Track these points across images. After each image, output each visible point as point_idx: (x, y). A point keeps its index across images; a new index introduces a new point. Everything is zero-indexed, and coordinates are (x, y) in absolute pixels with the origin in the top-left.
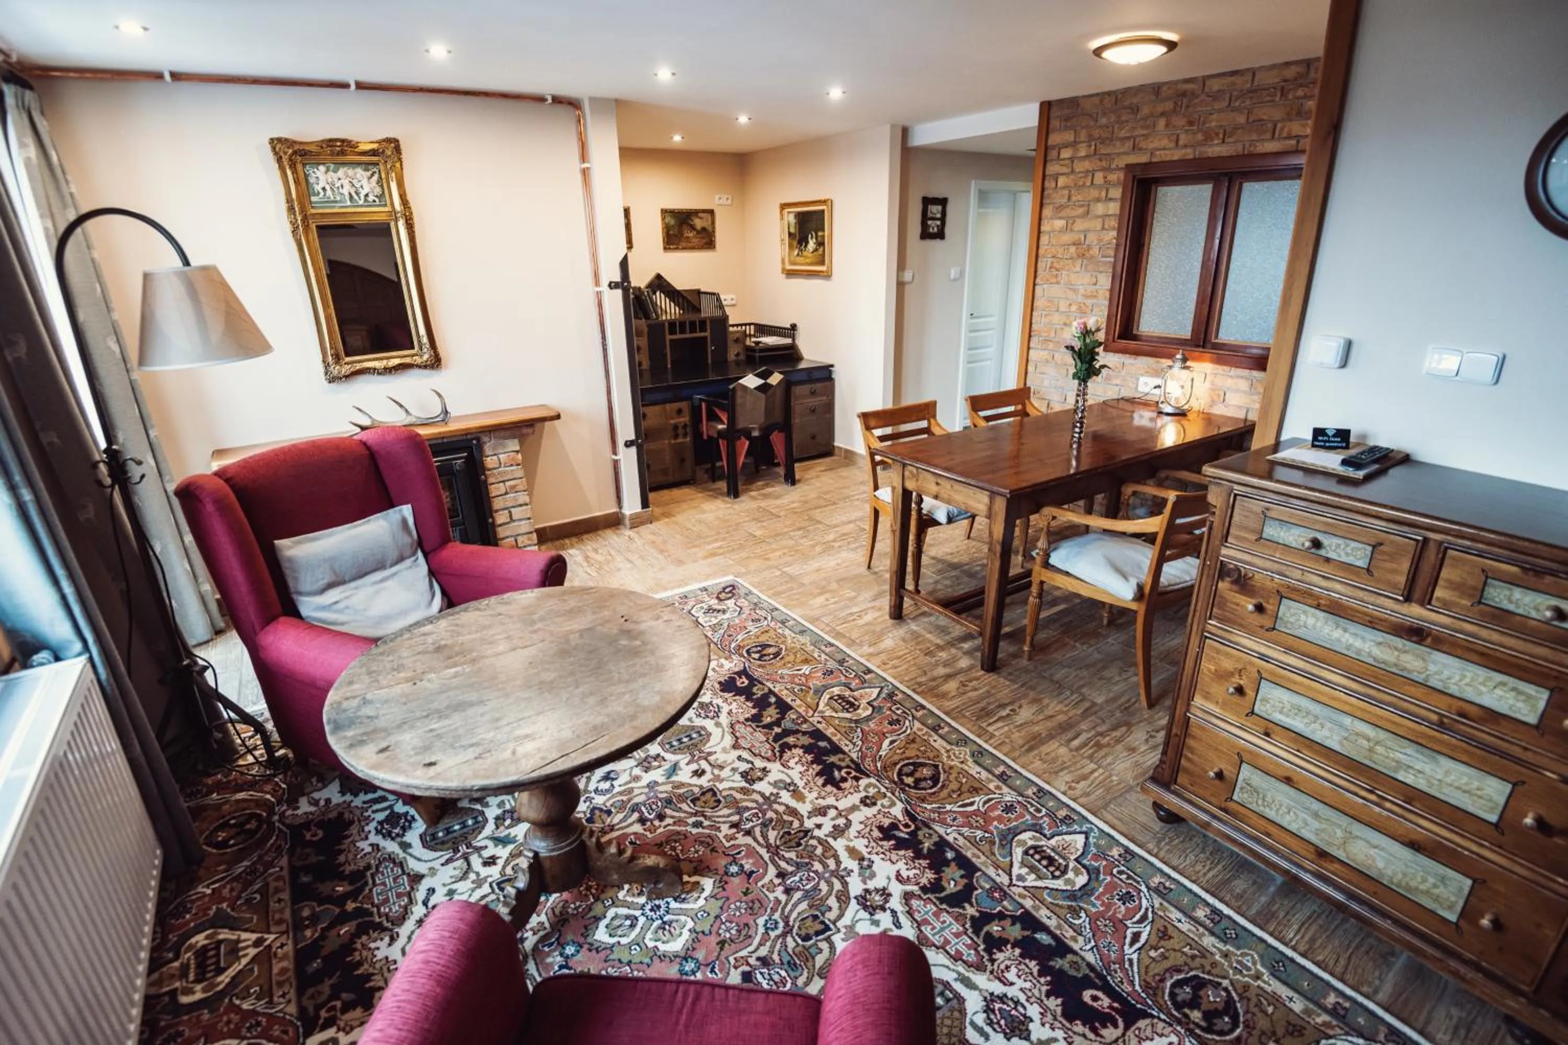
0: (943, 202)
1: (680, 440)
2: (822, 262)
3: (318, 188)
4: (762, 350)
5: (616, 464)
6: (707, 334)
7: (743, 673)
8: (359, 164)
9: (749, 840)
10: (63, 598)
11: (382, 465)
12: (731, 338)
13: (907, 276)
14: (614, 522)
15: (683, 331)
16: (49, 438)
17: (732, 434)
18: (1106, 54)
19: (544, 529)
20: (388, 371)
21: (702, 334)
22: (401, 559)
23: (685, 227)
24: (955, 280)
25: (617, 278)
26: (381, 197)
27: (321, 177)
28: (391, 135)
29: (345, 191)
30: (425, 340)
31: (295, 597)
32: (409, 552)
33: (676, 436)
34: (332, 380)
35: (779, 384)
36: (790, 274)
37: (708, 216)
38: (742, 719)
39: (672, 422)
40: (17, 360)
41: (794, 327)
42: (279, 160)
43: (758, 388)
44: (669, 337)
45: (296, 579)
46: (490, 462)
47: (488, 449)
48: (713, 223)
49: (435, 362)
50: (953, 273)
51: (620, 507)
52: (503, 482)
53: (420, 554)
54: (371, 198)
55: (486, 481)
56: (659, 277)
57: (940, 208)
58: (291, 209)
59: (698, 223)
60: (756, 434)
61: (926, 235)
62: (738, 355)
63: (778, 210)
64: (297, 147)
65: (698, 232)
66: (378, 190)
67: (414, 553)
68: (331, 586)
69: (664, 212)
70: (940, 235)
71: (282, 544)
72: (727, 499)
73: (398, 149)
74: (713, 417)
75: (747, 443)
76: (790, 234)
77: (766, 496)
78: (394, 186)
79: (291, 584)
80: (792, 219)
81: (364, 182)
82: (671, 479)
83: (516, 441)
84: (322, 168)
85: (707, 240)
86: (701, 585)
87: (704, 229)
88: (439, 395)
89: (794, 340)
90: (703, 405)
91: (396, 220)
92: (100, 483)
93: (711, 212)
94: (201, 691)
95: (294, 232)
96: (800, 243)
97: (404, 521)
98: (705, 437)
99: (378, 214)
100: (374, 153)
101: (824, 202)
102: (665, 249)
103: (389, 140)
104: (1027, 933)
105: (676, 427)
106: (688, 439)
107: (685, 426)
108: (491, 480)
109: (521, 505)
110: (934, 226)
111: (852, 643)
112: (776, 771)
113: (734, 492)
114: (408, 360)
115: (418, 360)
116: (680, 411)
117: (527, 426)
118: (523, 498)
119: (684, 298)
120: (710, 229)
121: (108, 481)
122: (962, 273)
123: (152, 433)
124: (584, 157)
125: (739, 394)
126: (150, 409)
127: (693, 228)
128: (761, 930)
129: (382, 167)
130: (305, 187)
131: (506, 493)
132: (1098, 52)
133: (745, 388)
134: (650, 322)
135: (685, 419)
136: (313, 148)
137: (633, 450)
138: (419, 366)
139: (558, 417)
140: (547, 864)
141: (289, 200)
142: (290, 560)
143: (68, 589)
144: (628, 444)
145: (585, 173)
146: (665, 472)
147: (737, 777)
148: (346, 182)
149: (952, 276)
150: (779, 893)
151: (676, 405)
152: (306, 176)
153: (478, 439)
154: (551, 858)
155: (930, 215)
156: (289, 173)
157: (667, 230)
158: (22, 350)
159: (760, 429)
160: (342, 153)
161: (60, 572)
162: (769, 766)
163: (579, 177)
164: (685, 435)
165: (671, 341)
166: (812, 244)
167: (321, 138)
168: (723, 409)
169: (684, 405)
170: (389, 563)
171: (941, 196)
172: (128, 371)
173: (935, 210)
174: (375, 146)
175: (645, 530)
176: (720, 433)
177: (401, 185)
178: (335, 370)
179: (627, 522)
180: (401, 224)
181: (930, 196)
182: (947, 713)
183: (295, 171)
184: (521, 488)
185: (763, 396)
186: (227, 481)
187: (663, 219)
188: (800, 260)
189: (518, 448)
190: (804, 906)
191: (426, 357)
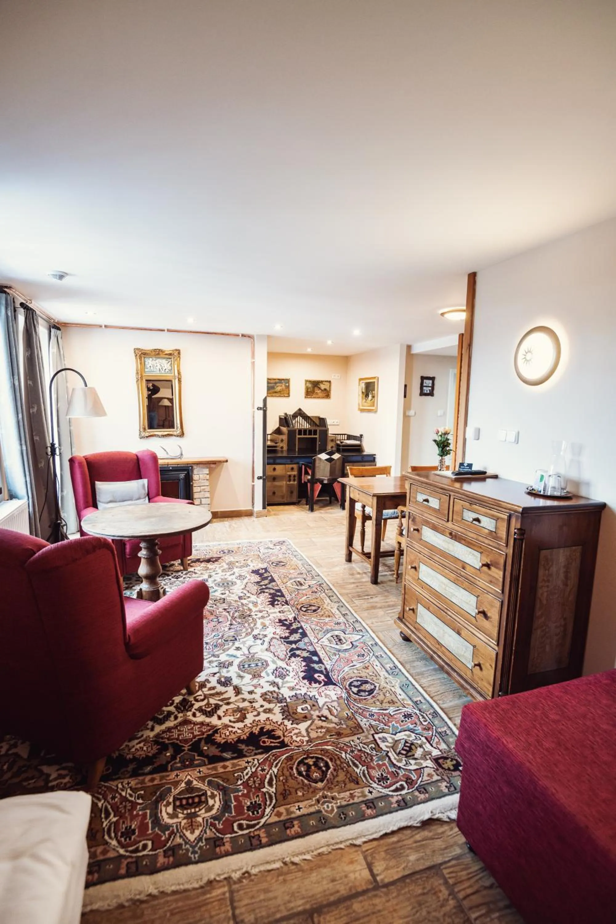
0: (433, 379)
1: (292, 483)
2: (373, 406)
3: (148, 366)
4: (344, 446)
5: (253, 486)
6: (317, 436)
7: (266, 569)
8: (164, 358)
9: (227, 614)
10: (26, 482)
11: (140, 463)
12: (329, 439)
13: (411, 413)
14: (249, 514)
15: (305, 434)
16: (36, 438)
17: (314, 481)
18: (446, 316)
19: (217, 512)
20: (163, 436)
21: (315, 436)
22: (139, 499)
23: (316, 388)
24: (441, 416)
25: (261, 405)
26: (170, 370)
27: (150, 362)
28: (178, 348)
29: (158, 368)
30: (179, 425)
31: (98, 503)
32: (143, 496)
33: (290, 481)
34: (142, 438)
35: (338, 459)
36: (362, 411)
37: (328, 383)
38: (252, 582)
39: (288, 473)
40: (33, 413)
41: (361, 436)
42: (136, 356)
43: (327, 460)
44: (298, 436)
45: (99, 496)
46: (195, 477)
47: (195, 472)
48: (330, 386)
49: (182, 435)
50: (440, 413)
51: (253, 507)
52: (200, 486)
53: (147, 498)
54: (167, 371)
55: (192, 485)
56: (300, 410)
57: (431, 381)
58: (137, 373)
59: (323, 387)
60: (326, 482)
61: (422, 394)
62: (332, 447)
63: (358, 381)
64: (143, 351)
65: (322, 390)
66: (170, 368)
67: (145, 498)
68: (111, 502)
69: (306, 381)
70: (431, 394)
71: (97, 483)
72: (307, 512)
73: (179, 353)
74: (307, 473)
75: (321, 486)
76: (362, 392)
77: (327, 513)
78: (176, 366)
79: (98, 497)
80: (363, 385)
81: (165, 365)
82: (286, 501)
83: (208, 470)
84: (151, 359)
85: (327, 394)
86: (270, 540)
87: (325, 389)
88: (180, 447)
89: (361, 442)
90: (303, 466)
91: (175, 379)
92: (47, 454)
93: (330, 382)
94: (61, 533)
95: (137, 381)
96: (366, 396)
97: (144, 485)
98: (303, 482)
99: (169, 376)
100: (170, 354)
101: (375, 378)
102: (305, 397)
103: (176, 350)
104: (310, 656)
105: (290, 476)
106: (296, 483)
107: (294, 476)
108: (194, 485)
109: (206, 498)
110: (427, 390)
111: (320, 566)
112: (253, 598)
113: (312, 510)
114: (171, 433)
115: (175, 433)
116: (292, 469)
117: (213, 463)
118: (207, 495)
119: (311, 419)
120: (328, 389)
121: (50, 453)
122: (445, 414)
123: (73, 450)
124: (253, 356)
125: (317, 462)
126: (74, 440)
127: (320, 388)
128: (212, 636)
129: (172, 359)
130: (143, 365)
131: (200, 492)
132: (442, 314)
133: (320, 459)
134: (289, 429)
135: (295, 473)
136: (148, 352)
137: (261, 481)
138: (175, 436)
139: (227, 461)
140: (144, 594)
141: (137, 370)
142: (99, 489)
143: (28, 479)
144: (259, 478)
145: (253, 363)
146: (283, 497)
147: (237, 597)
148: (158, 364)
149: (439, 414)
150: (226, 629)
151: (291, 466)
152: (145, 362)
153: (192, 467)
154: (146, 591)
155: (425, 385)
156: (139, 360)
157: (307, 388)
158: (35, 410)
159: (328, 480)
160: (158, 354)
161: (27, 473)
162: (251, 596)
163: (250, 364)
164: (294, 480)
165: (299, 438)
166: (370, 396)
167: (151, 349)
168: (310, 469)
169: (295, 466)
170: (134, 499)
171: (431, 376)
172: (70, 426)
173: (428, 383)
174: (171, 352)
175: (261, 520)
176: (308, 480)
177: (179, 366)
178: (143, 434)
179: (255, 515)
180: (177, 381)
181: (425, 375)
182: (340, 594)
183: (141, 360)
184: (207, 490)
185: (329, 464)
186: (86, 459)
187: (306, 384)
188: (366, 404)
189: (208, 473)
190: (233, 633)
191: (178, 432)
